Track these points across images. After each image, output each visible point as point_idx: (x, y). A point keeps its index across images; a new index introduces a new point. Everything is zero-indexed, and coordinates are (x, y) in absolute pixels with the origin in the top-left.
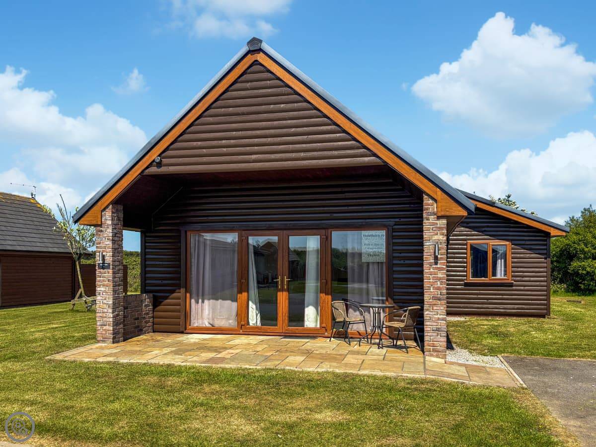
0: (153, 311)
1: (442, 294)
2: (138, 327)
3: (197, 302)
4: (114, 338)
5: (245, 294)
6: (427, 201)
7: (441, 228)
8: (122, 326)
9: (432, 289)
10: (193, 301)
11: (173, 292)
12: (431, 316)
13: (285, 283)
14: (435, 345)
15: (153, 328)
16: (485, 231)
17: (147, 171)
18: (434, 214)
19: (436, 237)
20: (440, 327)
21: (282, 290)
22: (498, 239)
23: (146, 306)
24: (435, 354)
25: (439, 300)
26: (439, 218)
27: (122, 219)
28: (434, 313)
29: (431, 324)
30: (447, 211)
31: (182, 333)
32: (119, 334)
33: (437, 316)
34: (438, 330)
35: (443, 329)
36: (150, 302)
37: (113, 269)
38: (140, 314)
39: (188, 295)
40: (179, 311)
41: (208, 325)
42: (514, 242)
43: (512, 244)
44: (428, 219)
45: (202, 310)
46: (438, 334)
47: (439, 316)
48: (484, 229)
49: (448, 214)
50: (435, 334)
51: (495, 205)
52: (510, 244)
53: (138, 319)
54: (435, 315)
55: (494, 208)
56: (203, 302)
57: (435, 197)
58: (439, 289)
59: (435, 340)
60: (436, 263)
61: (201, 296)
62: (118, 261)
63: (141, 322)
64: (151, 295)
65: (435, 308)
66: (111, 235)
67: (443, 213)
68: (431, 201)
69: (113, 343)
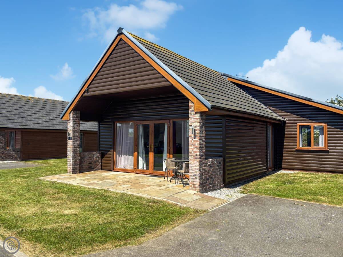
0: (102, 160)
1: (197, 155)
2: (91, 167)
3: (119, 156)
4: (73, 171)
5: (136, 153)
6: (191, 104)
7: (197, 119)
8: (78, 166)
9: (193, 152)
10: (118, 156)
11: (109, 151)
12: (192, 167)
13: (152, 148)
14: (194, 184)
15: (101, 168)
16: (309, 117)
17: (84, 95)
18: (193, 111)
19: (194, 124)
20: (196, 173)
21: (151, 152)
22: (318, 122)
23: (97, 157)
24: (194, 189)
25: (196, 158)
26: (196, 113)
27: (79, 117)
28: (193, 166)
29: (192, 172)
30: (199, 109)
31: (112, 171)
32: (77, 169)
33: (195, 168)
34: (195, 175)
35: (198, 175)
36: (100, 155)
37: (73, 140)
38: (93, 161)
39: (115, 153)
40: (110, 160)
41: (123, 168)
42: (329, 124)
43: (328, 125)
44: (191, 114)
45: (121, 160)
46: (195, 177)
47: (196, 167)
48: (308, 116)
49: (199, 111)
50: (194, 178)
51: (312, 100)
52: (327, 125)
53: (91, 163)
54: (194, 167)
55: (311, 102)
56: (121, 156)
57: (193, 101)
58: (196, 152)
59: (194, 181)
60: (195, 138)
61: (121, 154)
62: (76, 136)
63: (93, 165)
64: (100, 152)
65: (194, 163)
66: (72, 124)
67: (197, 111)
68: (192, 104)
69: (73, 173)
